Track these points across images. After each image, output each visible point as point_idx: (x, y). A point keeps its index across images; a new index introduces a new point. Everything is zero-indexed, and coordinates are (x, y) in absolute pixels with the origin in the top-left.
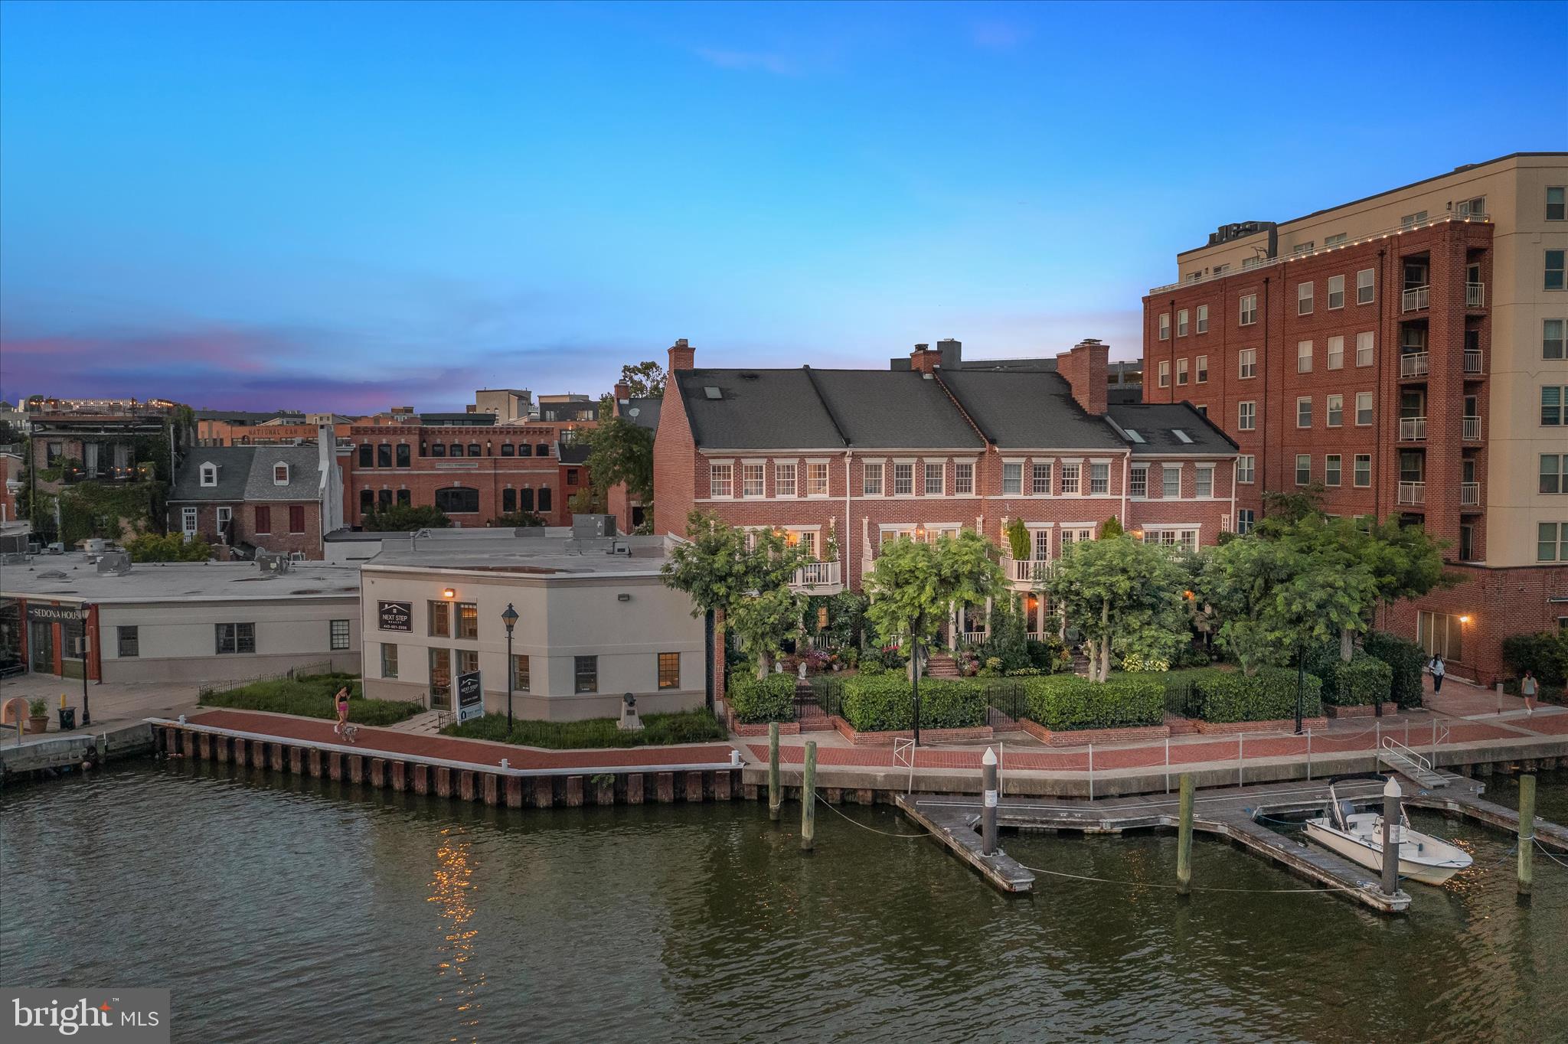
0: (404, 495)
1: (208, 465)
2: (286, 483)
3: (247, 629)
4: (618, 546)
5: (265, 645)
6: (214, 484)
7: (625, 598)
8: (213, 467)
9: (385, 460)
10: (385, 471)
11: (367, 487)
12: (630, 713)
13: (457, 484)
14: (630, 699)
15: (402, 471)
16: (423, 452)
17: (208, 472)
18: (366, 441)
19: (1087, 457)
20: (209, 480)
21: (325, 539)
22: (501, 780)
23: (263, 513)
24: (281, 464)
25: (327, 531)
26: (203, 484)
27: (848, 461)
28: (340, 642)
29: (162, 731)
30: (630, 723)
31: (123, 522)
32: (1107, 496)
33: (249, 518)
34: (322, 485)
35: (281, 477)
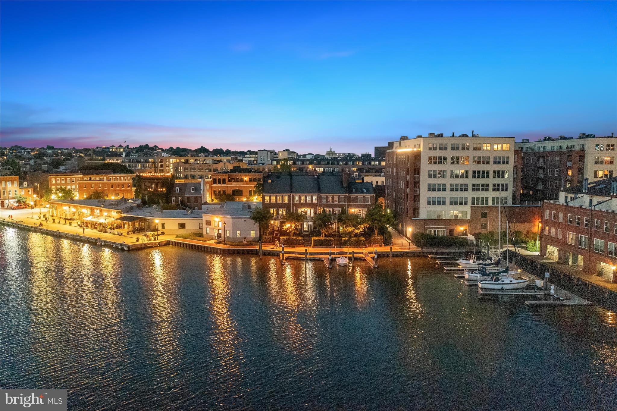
0: (224, 191)
1: (177, 188)
2: (194, 192)
3: (184, 224)
4: (251, 211)
5: (187, 227)
6: (179, 192)
7: (245, 221)
8: (179, 188)
9: (219, 183)
10: (219, 185)
11: (215, 189)
12: (245, 240)
13: (237, 189)
14: (245, 238)
15: (224, 185)
16: (229, 181)
17: (177, 189)
18: (215, 178)
19: (339, 195)
20: (178, 191)
21: (202, 205)
22: (220, 249)
23: (189, 198)
24: (193, 188)
25: (203, 202)
26: (176, 192)
27: (291, 196)
28: (201, 227)
29: (170, 241)
30: (245, 242)
31: (160, 201)
32: (344, 203)
33: (186, 200)
34: (201, 193)
35: (193, 190)
